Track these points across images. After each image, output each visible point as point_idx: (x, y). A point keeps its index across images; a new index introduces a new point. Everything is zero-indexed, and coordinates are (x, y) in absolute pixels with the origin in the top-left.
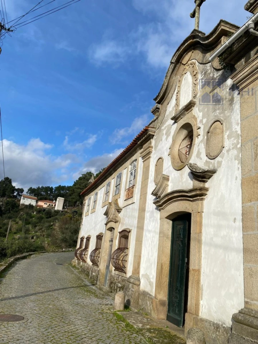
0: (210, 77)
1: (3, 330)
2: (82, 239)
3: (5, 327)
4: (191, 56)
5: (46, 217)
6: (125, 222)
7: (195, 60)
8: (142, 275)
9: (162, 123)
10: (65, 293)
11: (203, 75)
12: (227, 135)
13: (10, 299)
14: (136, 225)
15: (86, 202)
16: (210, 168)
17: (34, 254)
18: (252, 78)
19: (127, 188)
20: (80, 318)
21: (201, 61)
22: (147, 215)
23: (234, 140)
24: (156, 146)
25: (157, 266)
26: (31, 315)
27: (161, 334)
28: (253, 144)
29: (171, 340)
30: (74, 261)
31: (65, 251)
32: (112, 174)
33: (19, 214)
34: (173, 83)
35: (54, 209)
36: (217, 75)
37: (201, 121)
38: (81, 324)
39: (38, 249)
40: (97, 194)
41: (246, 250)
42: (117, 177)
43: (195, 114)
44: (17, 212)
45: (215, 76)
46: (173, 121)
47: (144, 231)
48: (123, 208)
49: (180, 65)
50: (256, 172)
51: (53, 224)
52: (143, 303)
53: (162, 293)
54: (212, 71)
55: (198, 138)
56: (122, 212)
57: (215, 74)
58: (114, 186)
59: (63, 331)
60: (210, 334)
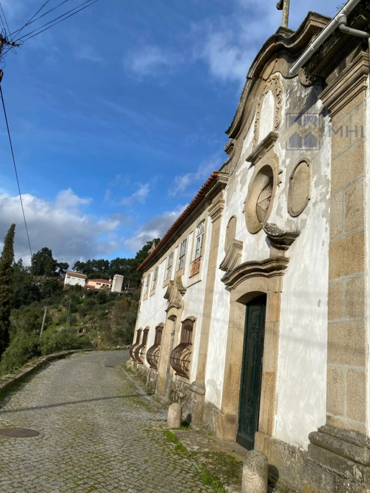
0: (297, 96)
1: (6, 448)
2: (139, 331)
3: (10, 444)
4: (274, 67)
5: (99, 302)
6: (189, 308)
7: (279, 73)
8: (208, 381)
9: (237, 166)
10: (105, 404)
11: (288, 95)
12: (314, 181)
13: (28, 409)
14: (202, 313)
15: (145, 280)
16: (292, 230)
17: (76, 352)
18: (348, 97)
19: (193, 260)
20: (116, 435)
21: (286, 74)
22: (216, 297)
23: (323, 188)
24: (229, 199)
25: (225, 368)
26: (50, 430)
27: (222, 459)
28: (344, 193)
29: (232, 468)
30: (129, 362)
31: (119, 349)
32: (176, 240)
33: (62, 298)
34: (251, 107)
35: (109, 290)
36: (306, 93)
37: (284, 162)
38: (114, 443)
39: (83, 346)
40: (157, 269)
41: (331, 346)
42: (182, 244)
43: (276, 152)
44: (60, 295)
45: (303, 96)
46: (250, 163)
47: (212, 320)
48: (188, 288)
49: (260, 82)
50: (347, 234)
51: (109, 312)
52: (208, 419)
53: (230, 405)
54: (299, 88)
55: (279, 187)
56: (187, 293)
57: (303, 92)
58: (177, 257)
59: (85, 452)
60: (285, 461)
